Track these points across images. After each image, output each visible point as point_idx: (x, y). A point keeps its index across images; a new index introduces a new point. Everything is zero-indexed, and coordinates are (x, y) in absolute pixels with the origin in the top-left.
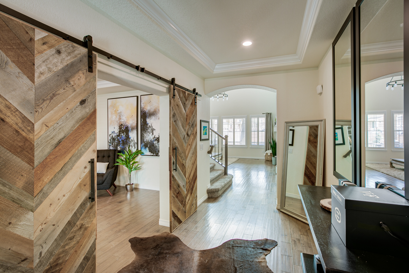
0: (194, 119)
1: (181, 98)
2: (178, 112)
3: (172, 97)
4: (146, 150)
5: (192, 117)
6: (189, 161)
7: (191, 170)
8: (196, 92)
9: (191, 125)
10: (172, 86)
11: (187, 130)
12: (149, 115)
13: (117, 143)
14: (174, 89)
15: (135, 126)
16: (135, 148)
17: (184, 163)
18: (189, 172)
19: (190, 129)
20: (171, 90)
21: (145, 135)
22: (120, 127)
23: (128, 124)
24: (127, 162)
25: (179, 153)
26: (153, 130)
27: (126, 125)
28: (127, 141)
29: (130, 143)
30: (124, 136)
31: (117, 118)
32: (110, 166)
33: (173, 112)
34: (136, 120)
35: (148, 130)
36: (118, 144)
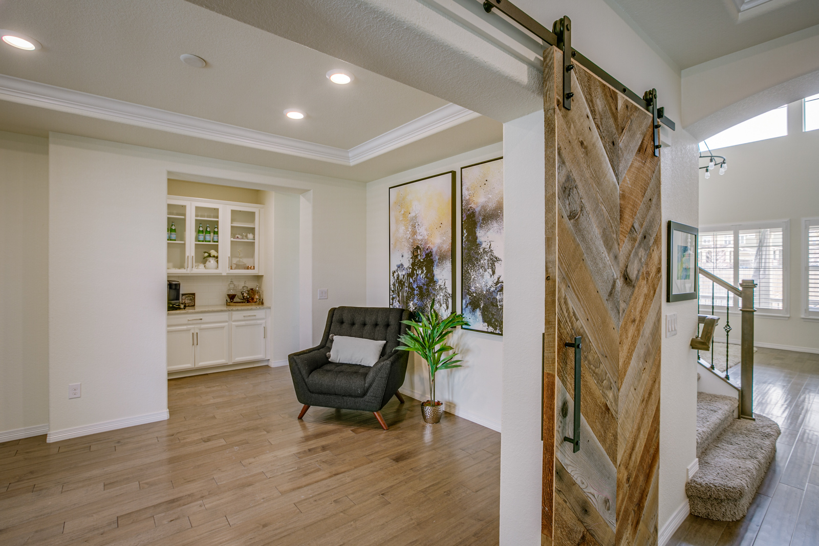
0: (651, 212)
1: (598, 117)
2: (588, 175)
3: (558, 101)
4: (476, 317)
5: (642, 206)
6: (632, 389)
7: (636, 427)
8: (658, 107)
9: (639, 237)
10: (557, 54)
11: (622, 259)
12: (483, 219)
13: (408, 293)
14: (568, 69)
15: (448, 252)
16: (447, 308)
17: (608, 403)
18: (627, 435)
19: (636, 254)
20: (551, 68)
21: (473, 275)
22: (413, 253)
23: (431, 246)
24: (426, 344)
25: (589, 363)
26: (494, 261)
27: (427, 249)
28: (428, 289)
29: (436, 293)
30: (422, 276)
31: (408, 232)
32: (388, 351)
33: (564, 172)
34: (450, 235)
35: (480, 261)
36: (410, 295)
